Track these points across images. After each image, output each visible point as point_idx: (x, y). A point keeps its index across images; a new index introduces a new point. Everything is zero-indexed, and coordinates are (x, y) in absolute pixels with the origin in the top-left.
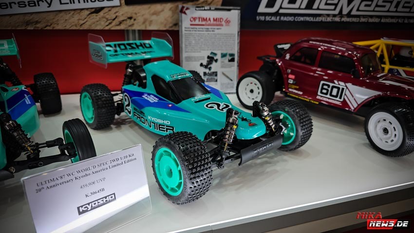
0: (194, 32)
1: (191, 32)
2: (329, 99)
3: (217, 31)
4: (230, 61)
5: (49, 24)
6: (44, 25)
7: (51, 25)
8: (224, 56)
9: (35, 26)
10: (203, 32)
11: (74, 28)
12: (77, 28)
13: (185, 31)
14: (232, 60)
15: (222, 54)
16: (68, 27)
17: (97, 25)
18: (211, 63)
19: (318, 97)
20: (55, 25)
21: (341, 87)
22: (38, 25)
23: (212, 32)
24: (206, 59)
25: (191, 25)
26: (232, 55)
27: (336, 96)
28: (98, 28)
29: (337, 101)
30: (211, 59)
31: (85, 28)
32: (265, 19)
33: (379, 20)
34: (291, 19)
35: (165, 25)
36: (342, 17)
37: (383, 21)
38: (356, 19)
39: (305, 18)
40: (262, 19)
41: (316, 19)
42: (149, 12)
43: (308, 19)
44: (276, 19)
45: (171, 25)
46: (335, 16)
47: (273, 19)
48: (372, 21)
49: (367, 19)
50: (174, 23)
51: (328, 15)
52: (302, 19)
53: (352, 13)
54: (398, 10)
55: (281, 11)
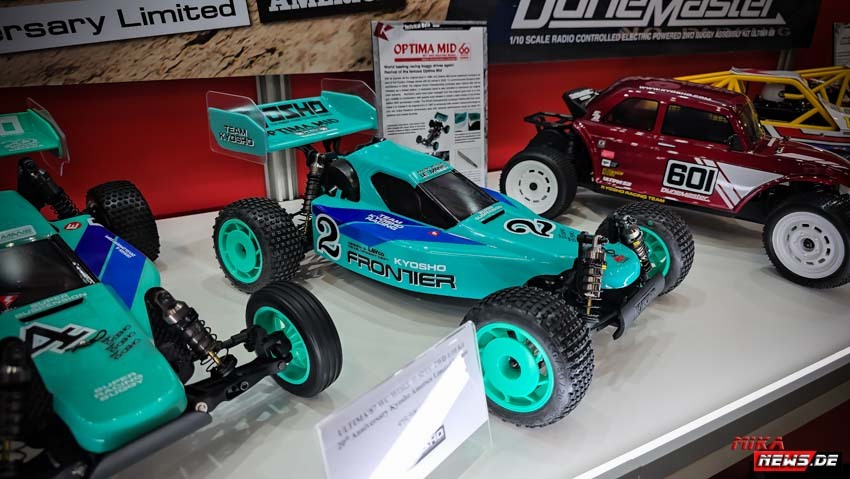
0: (402, 75)
1: (397, 75)
2: (685, 191)
3: (446, 71)
4: (471, 128)
5: (100, 73)
6: (87, 74)
7: (103, 72)
8: (459, 118)
9: (66, 77)
10: (418, 74)
11: (154, 77)
12: (161, 79)
13: (386, 72)
14: (476, 126)
15: (456, 115)
16: (139, 77)
17: (204, 68)
18: (437, 136)
19: (663, 190)
20: (112, 74)
21: (708, 169)
22: (73, 76)
23: (436, 74)
24: (428, 128)
25: (397, 60)
26: (475, 116)
27: (699, 187)
28: (206, 75)
29: (700, 196)
30: (437, 127)
31: (178, 77)
32: (525, 40)
33: (713, 34)
34: (569, 39)
35: (341, 62)
36: (653, 31)
37: (718, 35)
38: (676, 33)
39: (593, 35)
40: (521, 40)
41: (611, 37)
42: (309, 37)
43: (598, 37)
44: (544, 40)
45: (353, 61)
46: (642, 29)
47: (539, 40)
48: (701, 37)
49: (693, 33)
50: (360, 57)
51: (632, 29)
52: (588, 38)
53: (670, 23)
54: (742, 14)
55: (552, 24)
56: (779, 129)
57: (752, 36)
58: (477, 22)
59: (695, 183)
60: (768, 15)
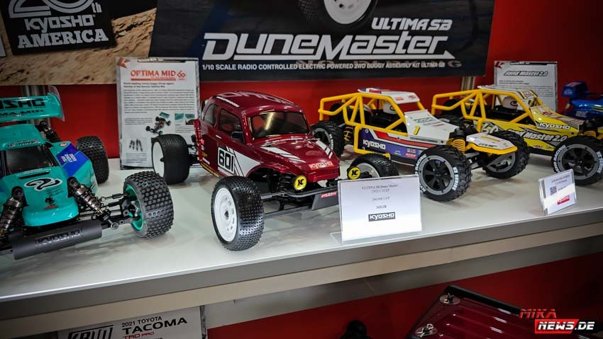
19: (219, 169)
27: (228, 167)
32: (215, 67)
33: (383, 65)
34: (253, 67)
35: (72, 79)
36: (326, 63)
37: (389, 66)
38: (348, 64)
39: (273, 65)
40: (211, 67)
41: (289, 67)
42: (47, 63)
43: (277, 67)
44: (231, 67)
45: (81, 78)
46: (316, 62)
47: (227, 67)
48: (372, 67)
49: (365, 65)
50: (85, 76)
51: (306, 61)
52: (269, 67)
53: (341, 58)
54: (409, 52)
55: (236, 58)
56: (377, 133)
57: (422, 66)
58: (191, 58)
59: (228, 164)
60: (436, 53)
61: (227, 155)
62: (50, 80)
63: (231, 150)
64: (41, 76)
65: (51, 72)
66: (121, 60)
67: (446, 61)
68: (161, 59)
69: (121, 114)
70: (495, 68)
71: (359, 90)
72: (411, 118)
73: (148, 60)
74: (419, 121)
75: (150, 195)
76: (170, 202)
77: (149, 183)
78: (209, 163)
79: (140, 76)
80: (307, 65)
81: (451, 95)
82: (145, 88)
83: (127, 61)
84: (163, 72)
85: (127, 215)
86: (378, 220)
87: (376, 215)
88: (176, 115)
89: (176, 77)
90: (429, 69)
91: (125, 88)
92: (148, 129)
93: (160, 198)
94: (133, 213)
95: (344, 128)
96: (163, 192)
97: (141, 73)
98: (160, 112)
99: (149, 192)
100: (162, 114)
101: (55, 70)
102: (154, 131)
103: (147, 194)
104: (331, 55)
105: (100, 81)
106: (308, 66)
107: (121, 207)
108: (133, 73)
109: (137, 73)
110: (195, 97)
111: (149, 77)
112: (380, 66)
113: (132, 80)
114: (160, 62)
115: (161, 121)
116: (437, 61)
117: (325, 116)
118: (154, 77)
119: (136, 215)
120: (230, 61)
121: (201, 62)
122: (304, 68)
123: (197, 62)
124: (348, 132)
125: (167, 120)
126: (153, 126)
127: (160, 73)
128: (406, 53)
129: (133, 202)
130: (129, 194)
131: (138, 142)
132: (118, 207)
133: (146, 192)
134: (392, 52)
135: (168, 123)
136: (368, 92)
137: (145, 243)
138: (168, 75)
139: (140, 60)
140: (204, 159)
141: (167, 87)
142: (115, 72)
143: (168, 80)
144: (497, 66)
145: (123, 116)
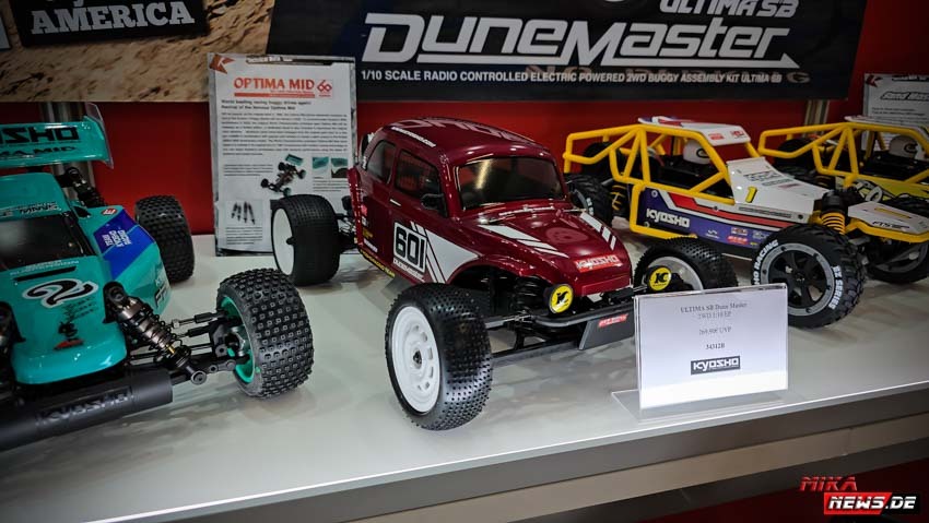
27: (414, 261)
29: (418, 273)
32: (384, 75)
33: (676, 77)
34: (449, 76)
35: (129, 91)
36: (578, 72)
37: (685, 78)
38: (615, 75)
39: (485, 74)
40: (377, 75)
41: (513, 76)
42: (84, 62)
43: (493, 76)
44: (412, 75)
45: (145, 91)
46: (560, 68)
47: (404, 75)
48: (657, 81)
49: (645, 75)
50: (154, 86)
51: (544, 68)
52: (478, 76)
53: (604, 63)
54: (721, 54)
55: (422, 59)
56: (673, 196)
57: (743, 81)
58: (343, 58)
59: (413, 254)
60: (767, 57)
61: (412, 238)
62: (90, 93)
63: (421, 229)
64: (74, 86)
65: (92, 79)
66: (217, 57)
67: (783, 71)
68: (288, 58)
69: (216, 156)
70: (866, 85)
71: (640, 120)
72: (740, 172)
73: (266, 59)
74: (753, 177)
75: (268, 318)
76: (306, 330)
77: (266, 295)
78: (375, 250)
79: (251, 89)
80: (545, 75)
81: (789, 132)
82: (259, 111)
83: (227, 60)
84: (291, 81)
85: (224, 353)
86: (709, 371)
87: (705, 361)
88: (314, 159)
89: (315, 90)
90: (755, 85)
91: (224, 110)
92: (265, 183)
93: (288, 323)
94: (236, 349)
95: (610, 187)
96: (293, 312)
97: (253, 83)
98: (286, 154)
99: (266, 312)
100: (290, 157)
101: (98, 74)
102: (276, 188)
103: (261, 314)
104: (586, 58)
105: (179, 96)
106: (547, 77)
107: (212, 339)
108: (239, 83)
109: (245, 82)
110: (349, 128)
111: (267, 90)
112: (671, 78)
113: (237, 95)
114: (288, 63)
115: (288, 171)
116: (769, 71)
117: (573, 164)
118: (276, 91)
119: (241, 354)
120: (411, 65)
121: (361, 66)
122: (539, 80)
123: (353, 65)
124: (618, 194)
125: (299, 168)
126: (273, 179)
127: (287, 83)
128: (717, 57)
129: (235, 330)
130: (226, 313)
131: (248, 207)
132: (205, 338)
133: (261, 312)
134: (692, 54)
135: (301, 175)
136: (656, 124)
137: (259, 409)
138: (302, 88)
139: (251, 60)
140: (365, 241)
141: (299, 109)
142: (206, 81)
143: (301, 96)
144: (869, 82)
145: (221, 161)
